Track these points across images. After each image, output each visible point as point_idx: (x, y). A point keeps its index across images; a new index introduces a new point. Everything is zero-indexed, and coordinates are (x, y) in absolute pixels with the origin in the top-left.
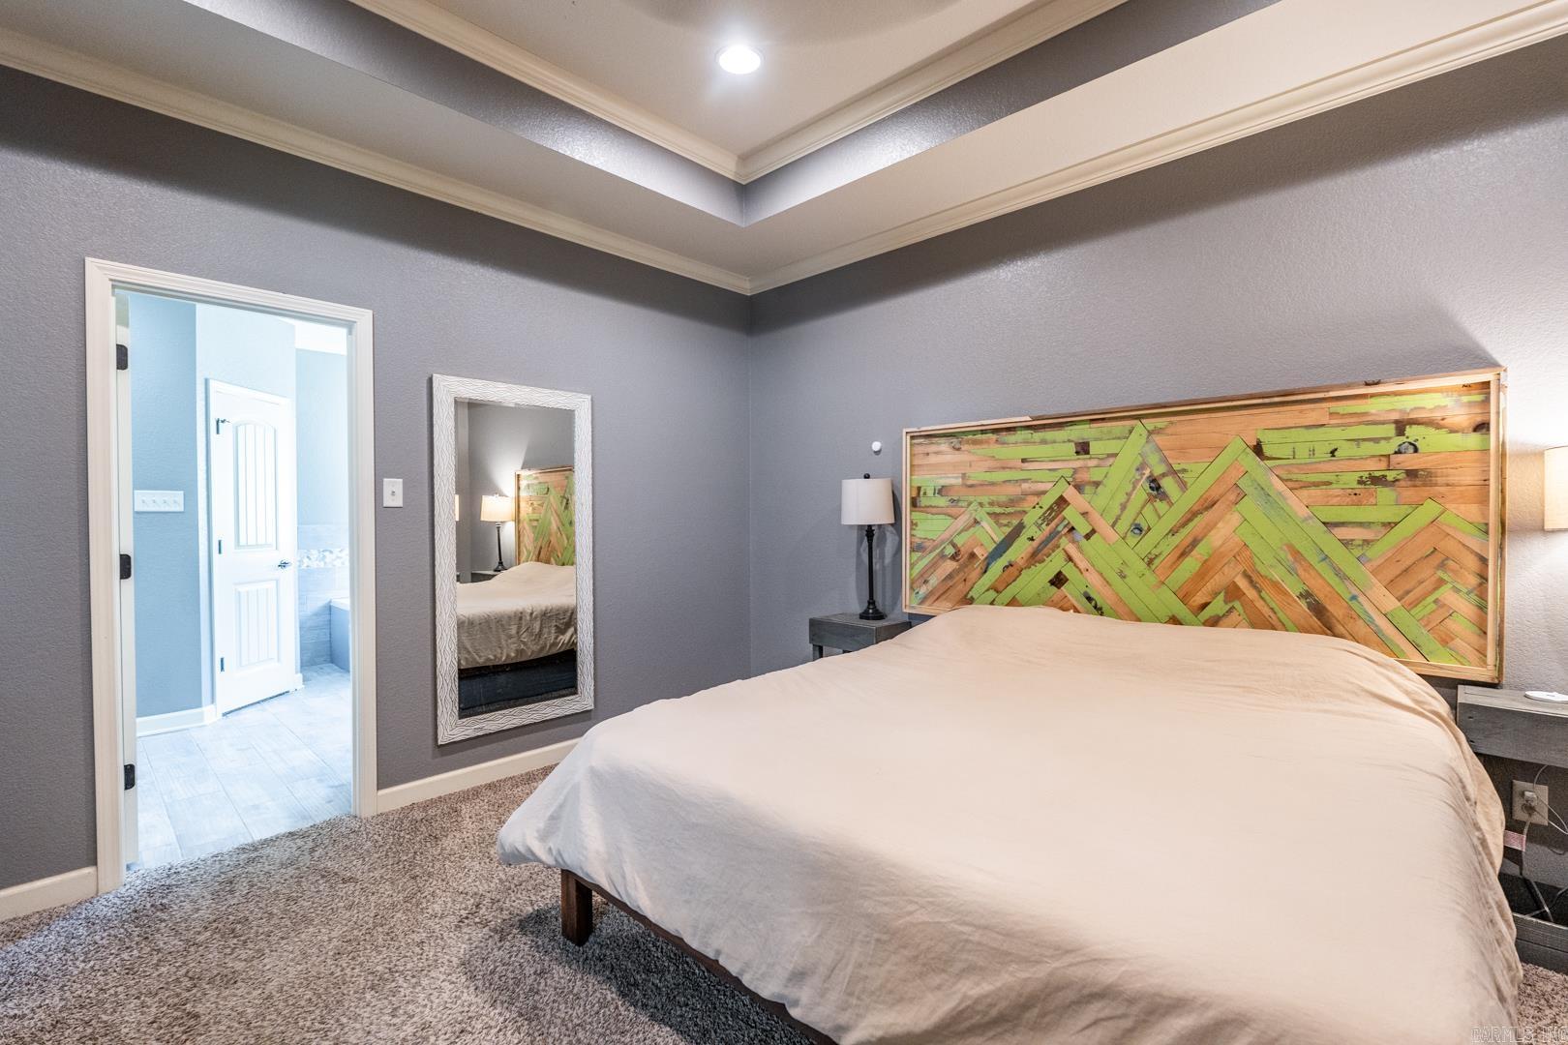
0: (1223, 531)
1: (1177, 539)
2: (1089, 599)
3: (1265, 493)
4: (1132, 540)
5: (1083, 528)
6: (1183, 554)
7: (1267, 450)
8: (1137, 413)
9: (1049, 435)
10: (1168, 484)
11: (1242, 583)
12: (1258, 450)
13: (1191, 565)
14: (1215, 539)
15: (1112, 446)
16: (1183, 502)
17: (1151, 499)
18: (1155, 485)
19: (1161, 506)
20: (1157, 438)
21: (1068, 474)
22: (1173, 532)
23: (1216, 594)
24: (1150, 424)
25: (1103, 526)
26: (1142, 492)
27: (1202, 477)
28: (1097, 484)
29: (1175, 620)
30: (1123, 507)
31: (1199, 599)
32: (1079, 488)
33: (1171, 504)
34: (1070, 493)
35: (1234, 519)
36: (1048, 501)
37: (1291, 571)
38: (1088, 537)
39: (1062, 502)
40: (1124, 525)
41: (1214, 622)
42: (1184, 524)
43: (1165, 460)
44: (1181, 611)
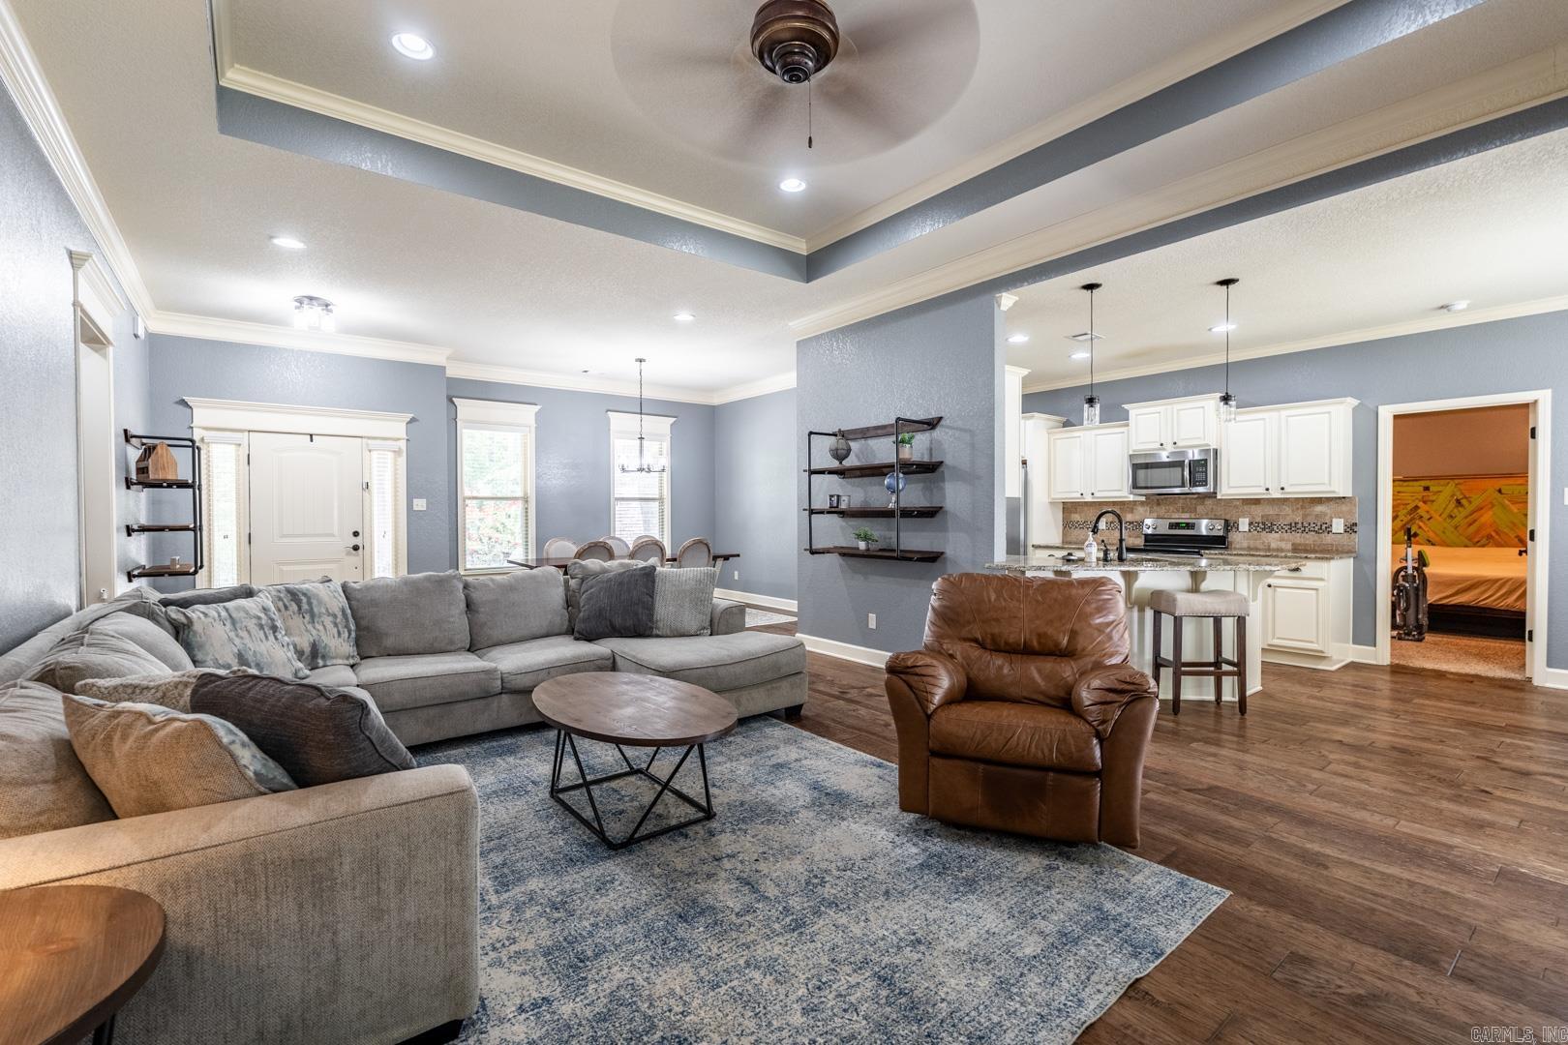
0: (1487, 517)
1: (1466, 521)
2: (1429, 541)
3: (1504, 506)
4: (1449, 520)
5: (1426, 516)
6: (1471, 524)
7: (1503, 491)
8: (1452, 478)
9: (1411, 483)
10: (1464, 502)
11: (1493, 534)
12: (1500, 491)
13: (1473, 528)
14: (1483, 520)
15: (1440, 489)
16: (1470, 508)
17: (1456, 507)
18: (1458, 502)
19: (1460, 509)
20: (1461, 487)
21: (1420, 498)
22: (1466, 517)
23: (1483, 537)
24: (1456, 481)
25: (1436, 516)
26: (1453, 504)
27: (1477, 500)
28: (1433, 501)
29: (1466, 546)
30: (1445, 509)
31: (1476, 540)
32: (1425, 502)
33: (1465, 509)
34: (1421, 504)
35: (1491, 513)
36: (1409, 507)
37: (1512, 529)
38: (1429, 519)
39: (1417, 508)
40: (1445, 515)
41: (1483, 546)
42: (1471, 515)
43: (1462, 494)
44: (1468, 543)
